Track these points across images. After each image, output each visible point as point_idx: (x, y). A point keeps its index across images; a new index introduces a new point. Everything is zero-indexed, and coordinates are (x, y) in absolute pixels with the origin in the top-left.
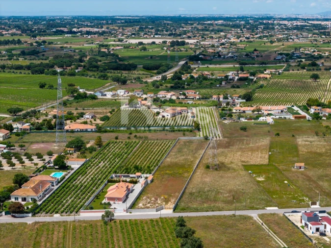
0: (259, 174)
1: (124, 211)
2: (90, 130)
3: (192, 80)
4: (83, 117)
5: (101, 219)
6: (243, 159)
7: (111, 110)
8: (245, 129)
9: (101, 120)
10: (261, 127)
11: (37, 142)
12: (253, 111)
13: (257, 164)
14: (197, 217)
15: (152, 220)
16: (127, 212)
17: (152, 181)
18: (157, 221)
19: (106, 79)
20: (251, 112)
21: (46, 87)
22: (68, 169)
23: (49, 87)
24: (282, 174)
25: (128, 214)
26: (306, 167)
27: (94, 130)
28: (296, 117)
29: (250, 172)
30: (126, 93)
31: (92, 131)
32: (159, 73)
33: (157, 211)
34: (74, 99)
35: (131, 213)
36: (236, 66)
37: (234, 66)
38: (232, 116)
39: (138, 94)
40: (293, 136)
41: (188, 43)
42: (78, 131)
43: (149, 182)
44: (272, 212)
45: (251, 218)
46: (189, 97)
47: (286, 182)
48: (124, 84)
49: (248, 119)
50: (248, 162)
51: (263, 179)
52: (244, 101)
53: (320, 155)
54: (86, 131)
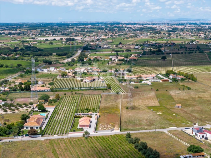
0: (158, 111)
1: (93, 132)
2: (47, 90)
3: (90, 61)
4: (37, 83)
5: (82, 136)
6: (144, 104)
7: (52, 79)
8: (137, 88)
9: (49, 85)
10: (145, 87)
11: (19, 98)
12: (137, 78)
13: (153, 106)
14: (135, 133)
15: (111, 136)
16: (95, 132)
17: (100, 116)
18: (114, 136)
19: (37, 62)
20: (136, 79)
21: (3, 67)
22: (47, 112)
23: (5, 66)
24: (170, 110)
25: (96, 133)
26: (182, 106)
27: (49, 90)
28: (163, 81)
29: (152, 110)
30: (55, 69)
31: (48, 91)
32: (68, 58)
33: (111, 131)
34: (25, 73)
35: (97, 133)
36: (112, 52)
37: (111, 53)
38: (126, 81)
39: (63, 70)
40: (167, 91)
41: (76, 40)
42: (39, 91)
43: (98, 117)
44: (175, 129)
45: (164, 133)
46: (94, 71)
47: (174, 114)
48: (50, 64)
49: (136, 83)
50: (148, 105)
51: (161, 114)
52: (128, 72)
53: (186, 100)
54: (44, 91)
